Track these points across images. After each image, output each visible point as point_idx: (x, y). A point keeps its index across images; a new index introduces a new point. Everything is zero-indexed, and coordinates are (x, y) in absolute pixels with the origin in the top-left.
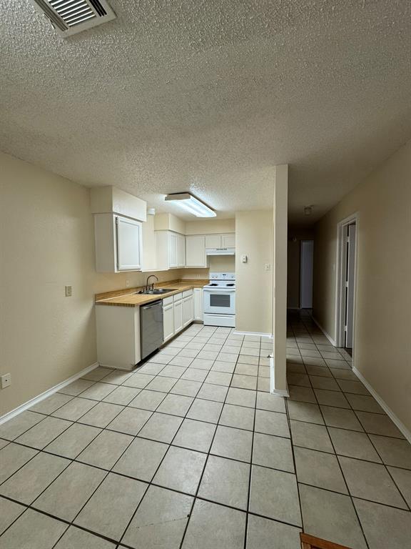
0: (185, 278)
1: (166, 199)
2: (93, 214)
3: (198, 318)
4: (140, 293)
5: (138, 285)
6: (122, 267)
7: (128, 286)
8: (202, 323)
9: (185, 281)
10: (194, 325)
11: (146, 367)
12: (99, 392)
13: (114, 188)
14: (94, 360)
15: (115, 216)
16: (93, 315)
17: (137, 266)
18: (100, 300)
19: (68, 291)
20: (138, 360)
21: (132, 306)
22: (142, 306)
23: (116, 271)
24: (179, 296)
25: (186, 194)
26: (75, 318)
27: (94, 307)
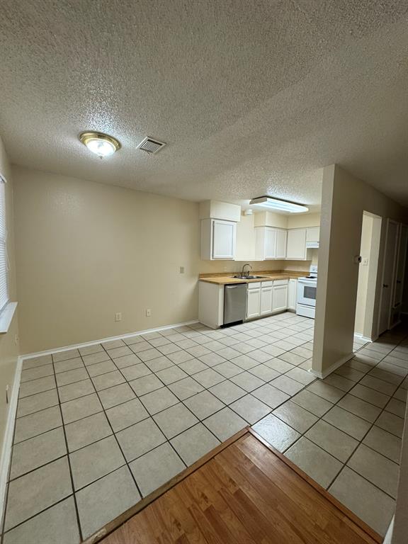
0: (287, 269)
1: (251, 203)
2: (201, 220)
3: (291, 307)
4: (235, 277)
5: (235, 271)
6: (215, 256)
7: (226, 271)
8: (294, 312)
9: (287, 272)
10: (288, 313)
11: (226, 330)
12: (190, 335)
13: (212, 202)
14: (196, 317)
15: (212, 220)
16: (197, 287)
17: (230, 256)
18: (203, 277)
19: (182, 270)
20: (221, 323)
21: (218, 284)
22: (226, 285)
23: (211, 259)
24: (270, 283)
25: (264, 197)
26: (185, 288)
27: (198, 283)
